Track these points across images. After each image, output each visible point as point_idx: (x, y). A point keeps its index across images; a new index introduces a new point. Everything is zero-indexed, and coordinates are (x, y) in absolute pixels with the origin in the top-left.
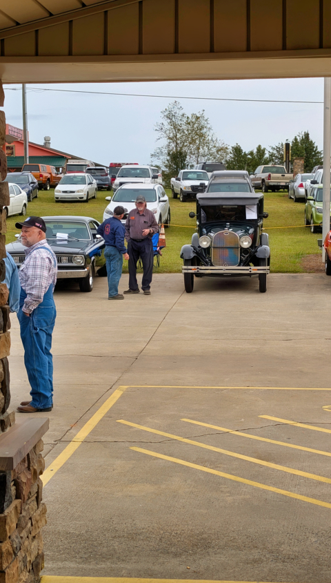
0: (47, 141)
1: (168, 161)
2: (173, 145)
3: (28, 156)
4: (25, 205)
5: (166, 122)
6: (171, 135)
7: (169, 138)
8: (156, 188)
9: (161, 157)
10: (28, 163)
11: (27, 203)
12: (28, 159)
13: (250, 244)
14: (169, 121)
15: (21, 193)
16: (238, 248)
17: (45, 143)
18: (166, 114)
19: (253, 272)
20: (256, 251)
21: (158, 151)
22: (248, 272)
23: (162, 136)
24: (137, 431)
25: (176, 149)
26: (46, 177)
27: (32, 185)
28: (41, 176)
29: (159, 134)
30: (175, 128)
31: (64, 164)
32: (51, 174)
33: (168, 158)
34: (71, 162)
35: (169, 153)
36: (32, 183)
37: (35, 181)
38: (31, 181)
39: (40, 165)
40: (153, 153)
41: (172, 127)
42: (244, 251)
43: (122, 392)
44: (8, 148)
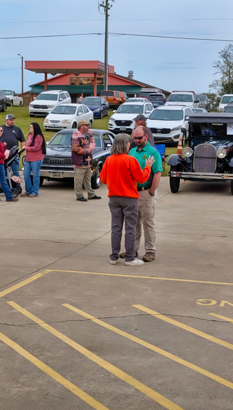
0: (131, 74)
1: (222, 90)
2: (227, 78)
3: (107, 85)
4: (91, 121)
5: (222, 60)
6: (225, 71)
7: (224, 73)
8: (184, 110)
9: (217, 87)
10: (107, 90)
11: (93, 119)
12: (107, 87)
13: (225, 155)
14: (225, 60)
15: (88, 111)
16: (215, 158)
17: (129, 76)
18: (222, 54)
19: (226, 178)
20: (230, 161)
21: (215, 82)
22: (221, 178)
23: (219, 71)
24: (15, 313)
25: (229, 81)
26: (118, 101)
27: (103, 106)
28: (115, 100)
29: (216, 70)
30: (228, 65)
31: (138, 91)
32: (122, 98)
33: (222, 88)
34: (143, 90)
35: (223, 84)
36: (103, 105)
37: (107, 103)
38: (103, 103)
39: (114, 91)
40: (211, 84)
41: (226, 64)
42: (220, 160)
43: (43, 275)
44: (98, 79)
